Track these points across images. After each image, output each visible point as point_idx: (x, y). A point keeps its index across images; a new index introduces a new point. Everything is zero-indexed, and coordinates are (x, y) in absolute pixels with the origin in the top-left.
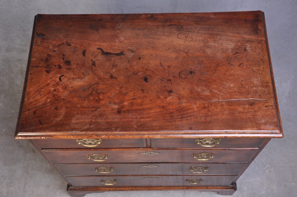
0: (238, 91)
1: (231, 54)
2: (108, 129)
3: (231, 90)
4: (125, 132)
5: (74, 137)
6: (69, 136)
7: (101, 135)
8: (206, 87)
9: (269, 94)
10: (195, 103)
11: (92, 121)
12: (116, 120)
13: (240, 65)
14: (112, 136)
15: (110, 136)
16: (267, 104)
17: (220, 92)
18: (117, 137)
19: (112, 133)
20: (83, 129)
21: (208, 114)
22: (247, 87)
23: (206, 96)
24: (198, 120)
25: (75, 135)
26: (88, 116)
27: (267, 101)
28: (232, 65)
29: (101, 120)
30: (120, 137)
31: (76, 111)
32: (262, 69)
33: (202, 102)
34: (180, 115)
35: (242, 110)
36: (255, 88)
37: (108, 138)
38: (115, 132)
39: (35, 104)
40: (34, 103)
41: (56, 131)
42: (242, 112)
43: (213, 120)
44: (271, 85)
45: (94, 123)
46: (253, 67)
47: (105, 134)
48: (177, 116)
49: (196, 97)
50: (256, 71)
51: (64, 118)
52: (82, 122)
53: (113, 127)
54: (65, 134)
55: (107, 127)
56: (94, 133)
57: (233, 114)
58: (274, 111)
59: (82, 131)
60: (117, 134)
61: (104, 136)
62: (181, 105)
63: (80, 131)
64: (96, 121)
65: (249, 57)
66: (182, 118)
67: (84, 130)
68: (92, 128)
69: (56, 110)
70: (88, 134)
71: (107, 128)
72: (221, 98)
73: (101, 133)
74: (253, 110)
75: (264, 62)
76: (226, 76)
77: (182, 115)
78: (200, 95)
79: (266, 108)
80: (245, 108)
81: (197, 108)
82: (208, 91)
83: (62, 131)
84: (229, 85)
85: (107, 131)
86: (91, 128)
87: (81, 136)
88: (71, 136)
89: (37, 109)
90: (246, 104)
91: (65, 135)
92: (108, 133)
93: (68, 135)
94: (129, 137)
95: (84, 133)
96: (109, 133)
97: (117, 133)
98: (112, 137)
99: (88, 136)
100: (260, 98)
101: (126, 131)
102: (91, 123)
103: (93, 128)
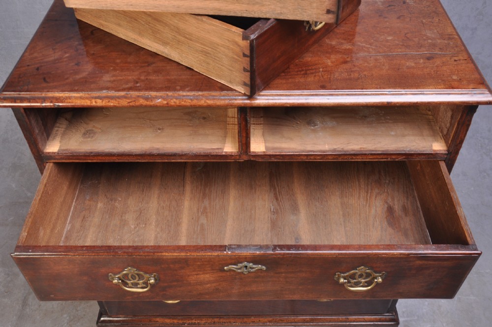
0: (401, 44)
1: (381, 7)
2: (168, 89)
3: (389, 43)
4: (200, 93)
5: (104, 102)
6: (93, 101)
7: (154, 98)
8: (345, 40)
9: (457, 47)
10: (329, 58)
11: (139, 79)
12: (184, 77)
13: (399, 18)
14: (175, 100)
15: (172, 99)
16: (456, 58)
17: (371, 45)
18: (185, 101)
19: (176, 95)
20: (121, 88)
21: (353, 70)
22: (416, 40)
23: (345, 49)
24: (335, 76)
25: (107, 97)
26: (134, 72)
27: (456, 55)
28: (385, 18)
29: (157, 78)
30: (190, 101)
31: (112, 66)
32: (437, 21)
33: (340, 56)
34: (303, 70)
35: (413, 65)
36: (430, 41)
37: (167, 104)
38: (181, 93)
39: (42, 59)
40: (39, 59)
41: (72, 91)
42: (413, 68)
43: (363, 76)
44: (457, 37)
45: (143, 81)
46: (421, 19)
47: (161, 97)
48: (298, 71)
49: (330, 51)
50: (427, 23)
51: (88, 75)
52: (121, 80)
53: (178, 86)
54: (87, 96)
55: (166, 85)
56: (141, 93)
57: (399, 69)
58: (471, 65)
59: (119, 91)
60: (184, 96)
61: (160, 100)
62: (303, 59)
63: (115, 91)
64: (147, 79)
65: (412, 9)
66: (306, 74)
67: (123, 90)
68: (138, 86)
69: (76, 66)
70: (129, 95)
71: (166, 87)
72: (374, 52)
73: (153, 94)
74: (434, 65)
75: (438, 14)
76: (378, 29)
77: (306, 70)
78: (336, 49)
79: (455, 63)
80: (419, 63)
81: (332, 62)
82: (350, 44)
83: (82, 91)
84: (386, 38)
85: (166, 91)
86: (136, 87)
87: (116, 100)
88: (97, 100)
89: (42, 65)
90: (420, 59)
91: (87, 98)
92: (167, 95)
93: (93, 98)
94: (207, 101)
95: (122, 93)
96: (170, 93)
97: (185, 94)
98: (175, 102)
99: (130, 101)
100: (442, 51)
101: (202, 91)
102: (138, 81)
103: (140, 86)
